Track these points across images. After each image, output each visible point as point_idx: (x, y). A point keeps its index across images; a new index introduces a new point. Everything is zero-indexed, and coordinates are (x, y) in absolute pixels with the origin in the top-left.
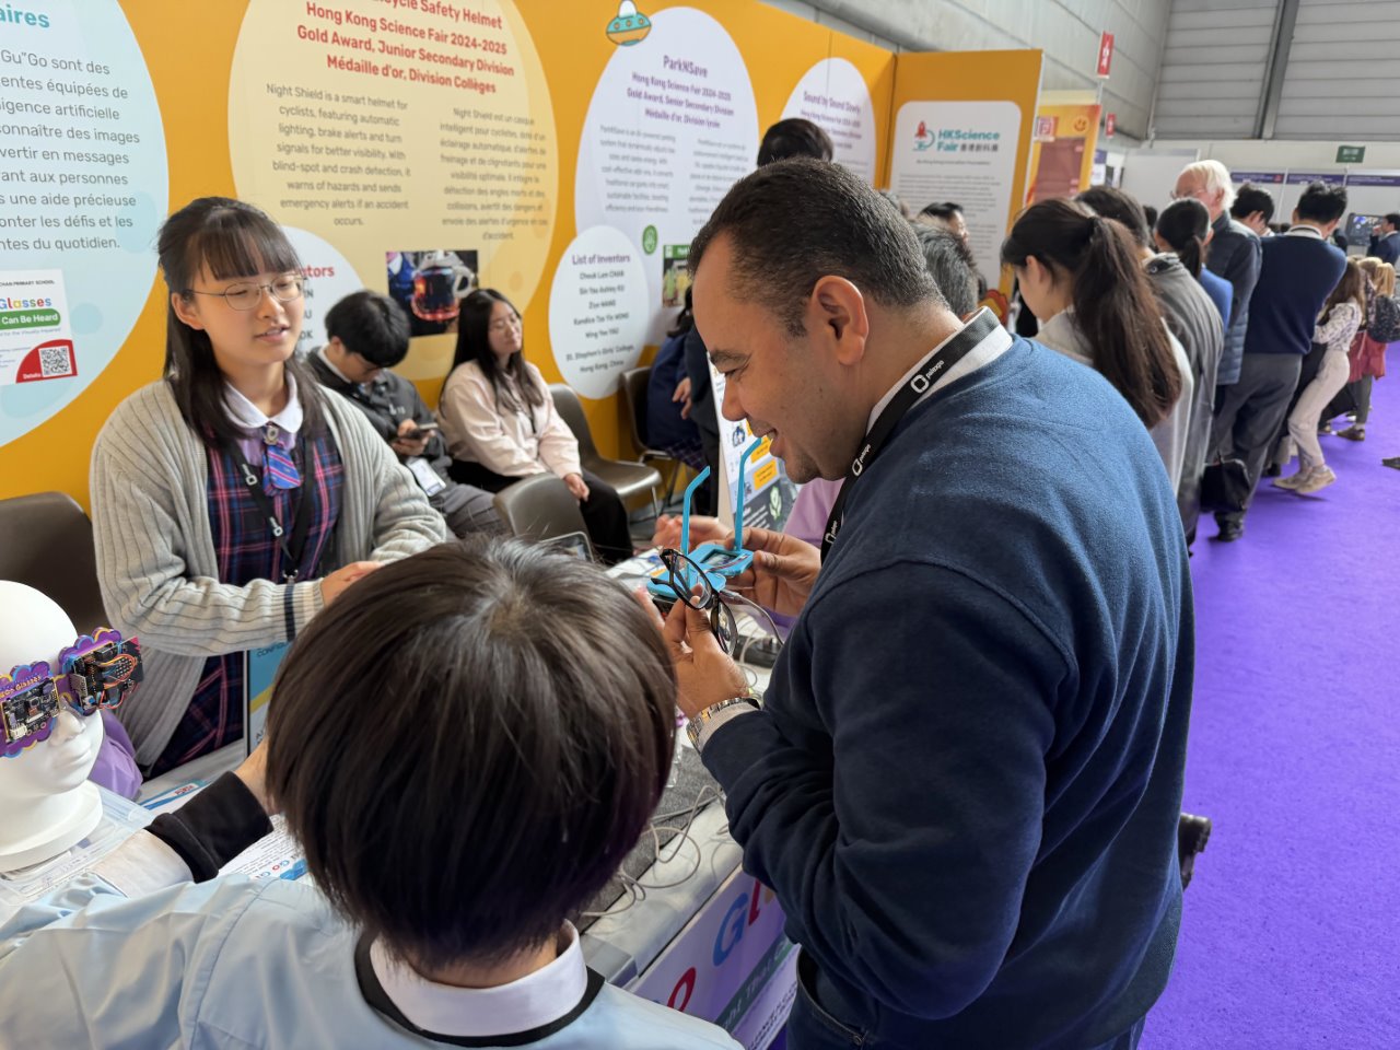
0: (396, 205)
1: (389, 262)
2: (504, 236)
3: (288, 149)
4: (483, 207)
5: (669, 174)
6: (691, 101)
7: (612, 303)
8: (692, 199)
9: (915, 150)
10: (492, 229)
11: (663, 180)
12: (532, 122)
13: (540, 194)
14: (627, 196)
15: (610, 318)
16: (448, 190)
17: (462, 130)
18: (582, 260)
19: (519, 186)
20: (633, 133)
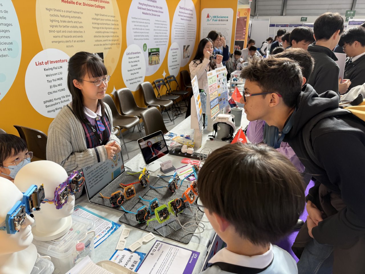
0: (82, 41)
2: (110, 48)
3: (53, 26)
4: (104, 41)
5: (149, 30)
6: (153, 10)
7: (137, 65)
8: (154, 36)
9: (207, 21)
10: (107, 46)
11: (147, 31)
12: (115, 17)
13: (118, 36)
14: (139, 36)
15: (136, 69)
16: (95, 36)
17: (97, 19)
18: (128, 54)
19: (112, 34)
20: (139, 19)
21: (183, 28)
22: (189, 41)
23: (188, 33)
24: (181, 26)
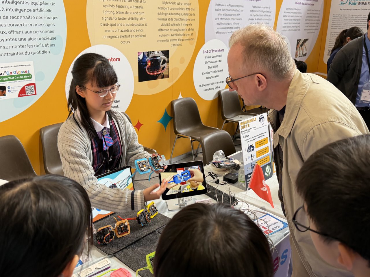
0: (142, 36)
1: (139, 56)
2: (179, 45)
3: (106, 19)
4: (172, 35)
7: (217, 66)
10: (175, 43)
11: (238, 21)
12: (190, 4)
13: (192, 29)
14: (224, 28)
15: (216, 72)
16: (160, 30)
17: (165, 9)
18: (206, 52)
19: (184, 27)
20: (228, 6)
21: (300, 15)
22: (308, 33)
23: (307, 22)
24: (296, 13)
